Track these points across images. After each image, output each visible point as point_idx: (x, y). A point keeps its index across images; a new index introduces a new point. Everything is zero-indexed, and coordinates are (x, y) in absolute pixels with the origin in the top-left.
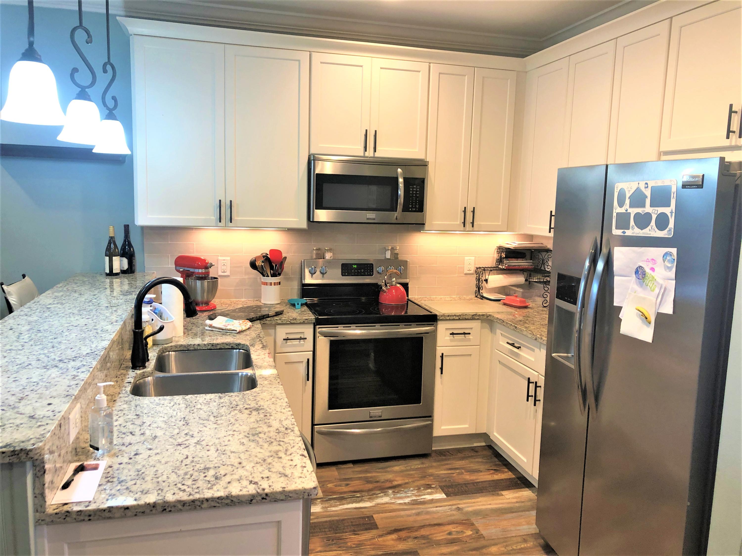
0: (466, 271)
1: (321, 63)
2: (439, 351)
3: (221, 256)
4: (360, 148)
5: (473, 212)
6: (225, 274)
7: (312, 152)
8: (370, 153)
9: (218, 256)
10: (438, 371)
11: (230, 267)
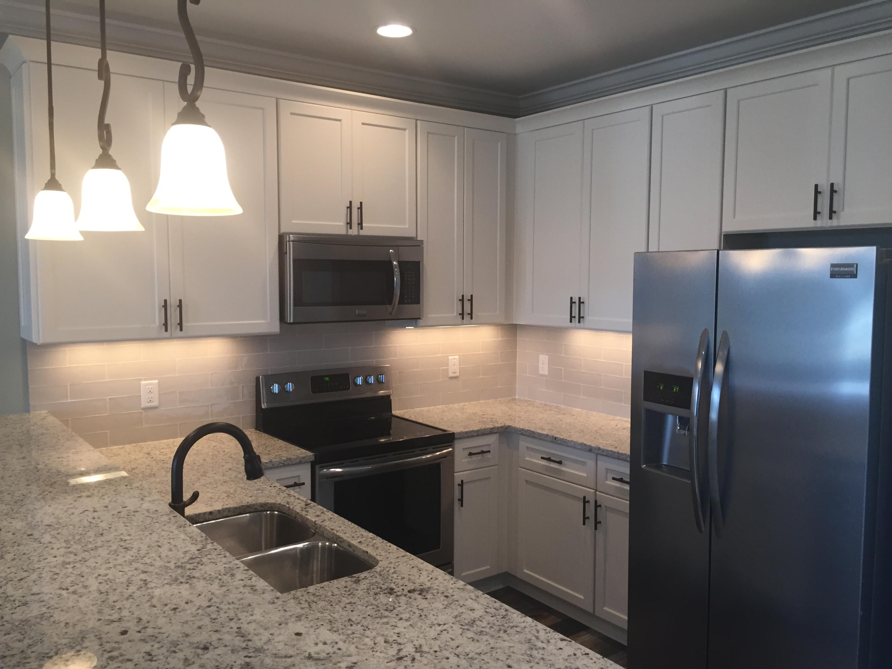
0: (451, 375)
1: (292, 114)
2: (458, 476)
3: (145, 380)
4: (342, 224)
5: (471, 300)
6: (152, 404)
7: (282, 231)
8: (354, 231)
9: (141, 380)
10: (457, 504)
11: (159, 394)
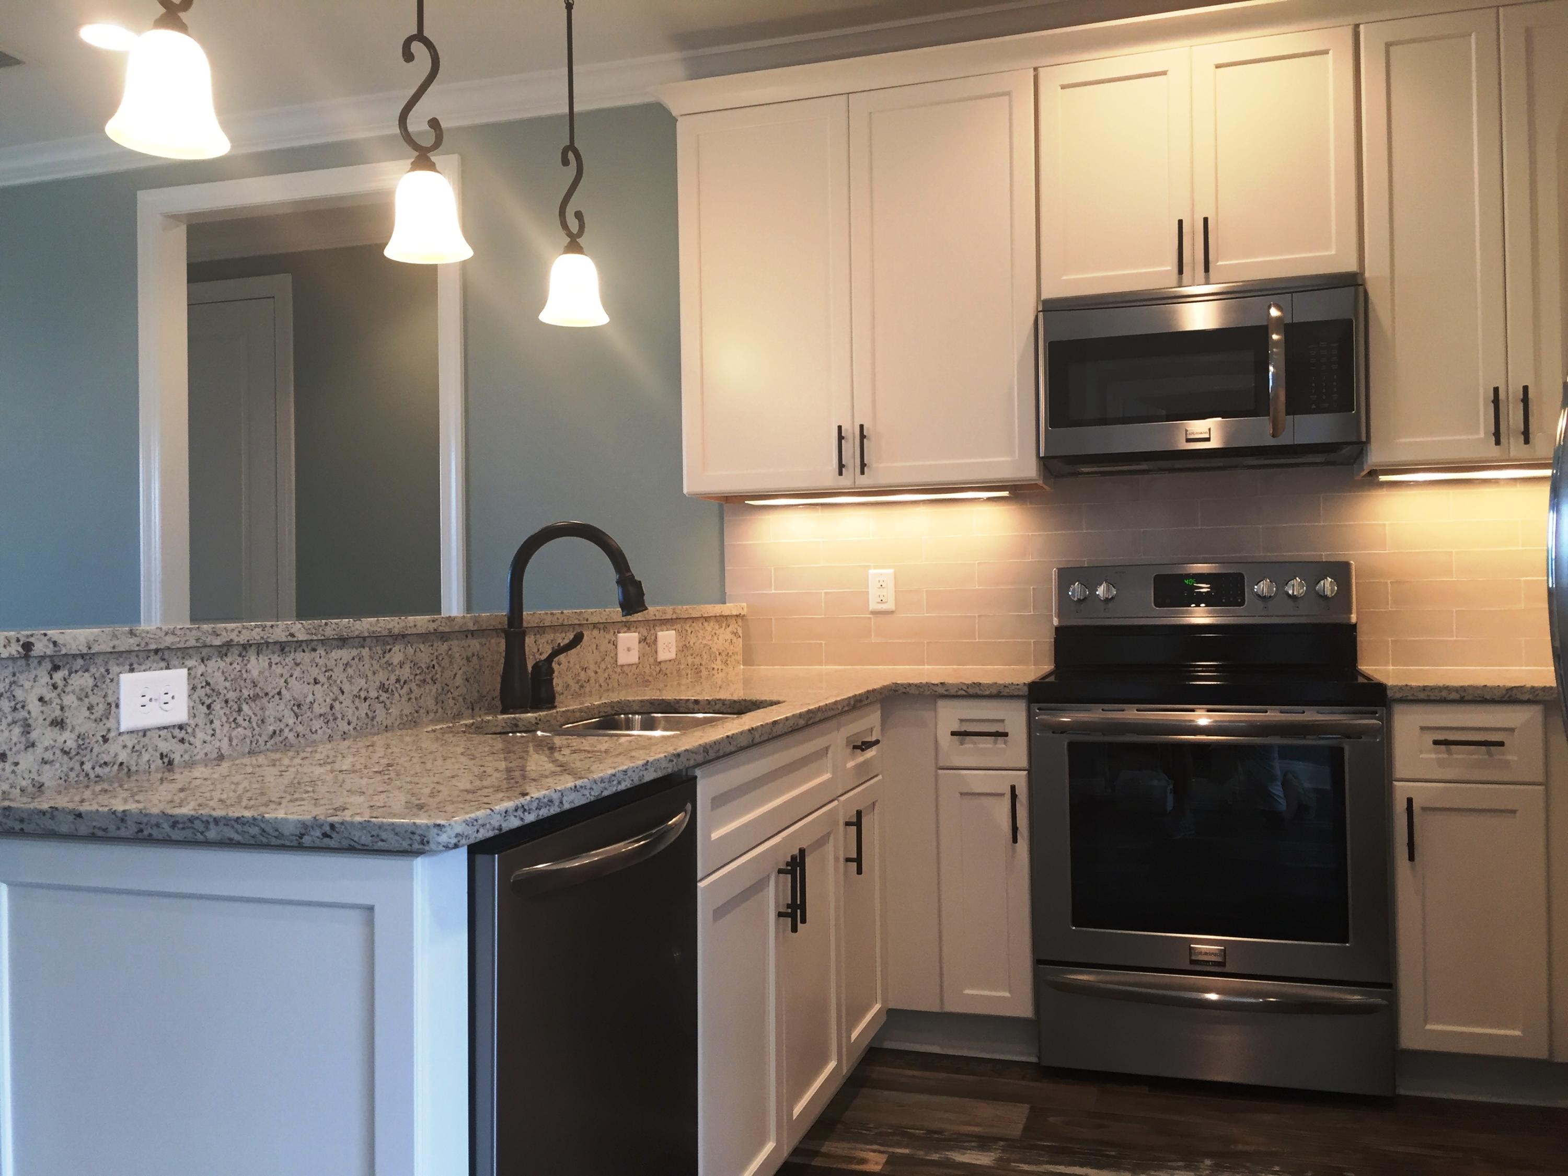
1: (1063, 87)
2: (1400, 791)
3: (875, 567)
4: (1169, 268)
5: (1525, 400)
6: (885, 607)
7: (1046, 294)
9: (869, 567)
11: (895, 591)
